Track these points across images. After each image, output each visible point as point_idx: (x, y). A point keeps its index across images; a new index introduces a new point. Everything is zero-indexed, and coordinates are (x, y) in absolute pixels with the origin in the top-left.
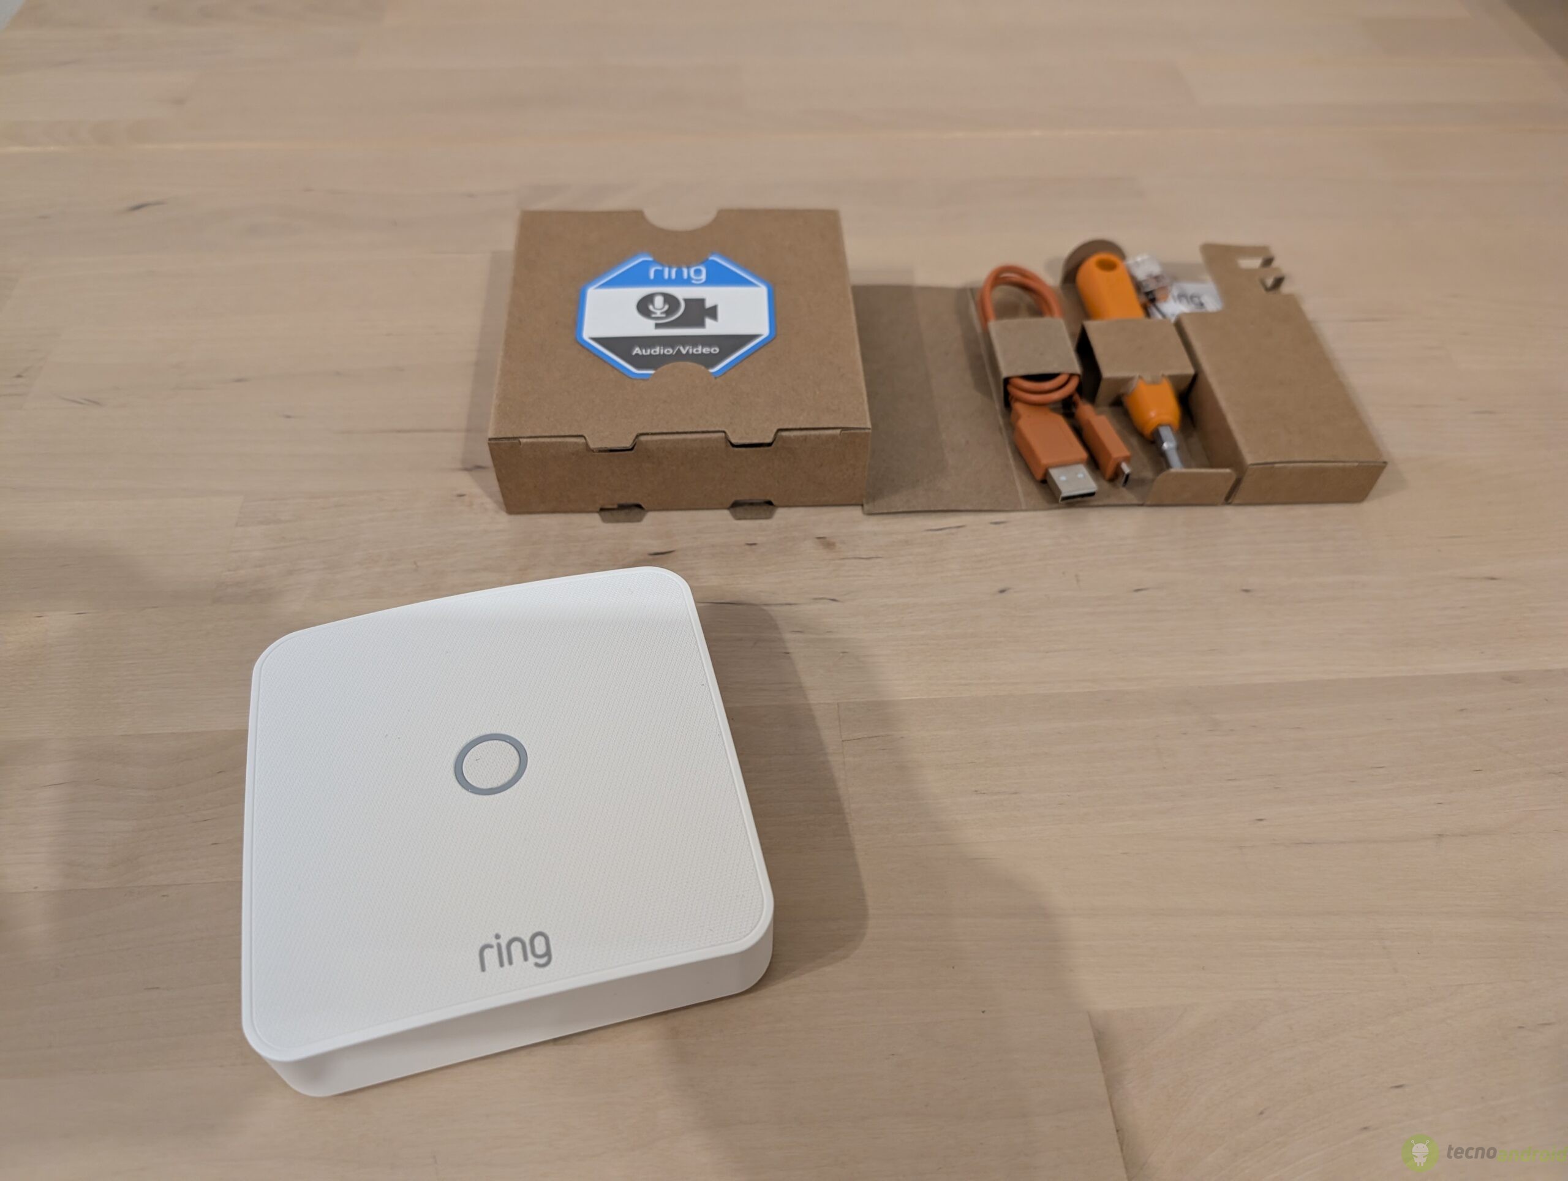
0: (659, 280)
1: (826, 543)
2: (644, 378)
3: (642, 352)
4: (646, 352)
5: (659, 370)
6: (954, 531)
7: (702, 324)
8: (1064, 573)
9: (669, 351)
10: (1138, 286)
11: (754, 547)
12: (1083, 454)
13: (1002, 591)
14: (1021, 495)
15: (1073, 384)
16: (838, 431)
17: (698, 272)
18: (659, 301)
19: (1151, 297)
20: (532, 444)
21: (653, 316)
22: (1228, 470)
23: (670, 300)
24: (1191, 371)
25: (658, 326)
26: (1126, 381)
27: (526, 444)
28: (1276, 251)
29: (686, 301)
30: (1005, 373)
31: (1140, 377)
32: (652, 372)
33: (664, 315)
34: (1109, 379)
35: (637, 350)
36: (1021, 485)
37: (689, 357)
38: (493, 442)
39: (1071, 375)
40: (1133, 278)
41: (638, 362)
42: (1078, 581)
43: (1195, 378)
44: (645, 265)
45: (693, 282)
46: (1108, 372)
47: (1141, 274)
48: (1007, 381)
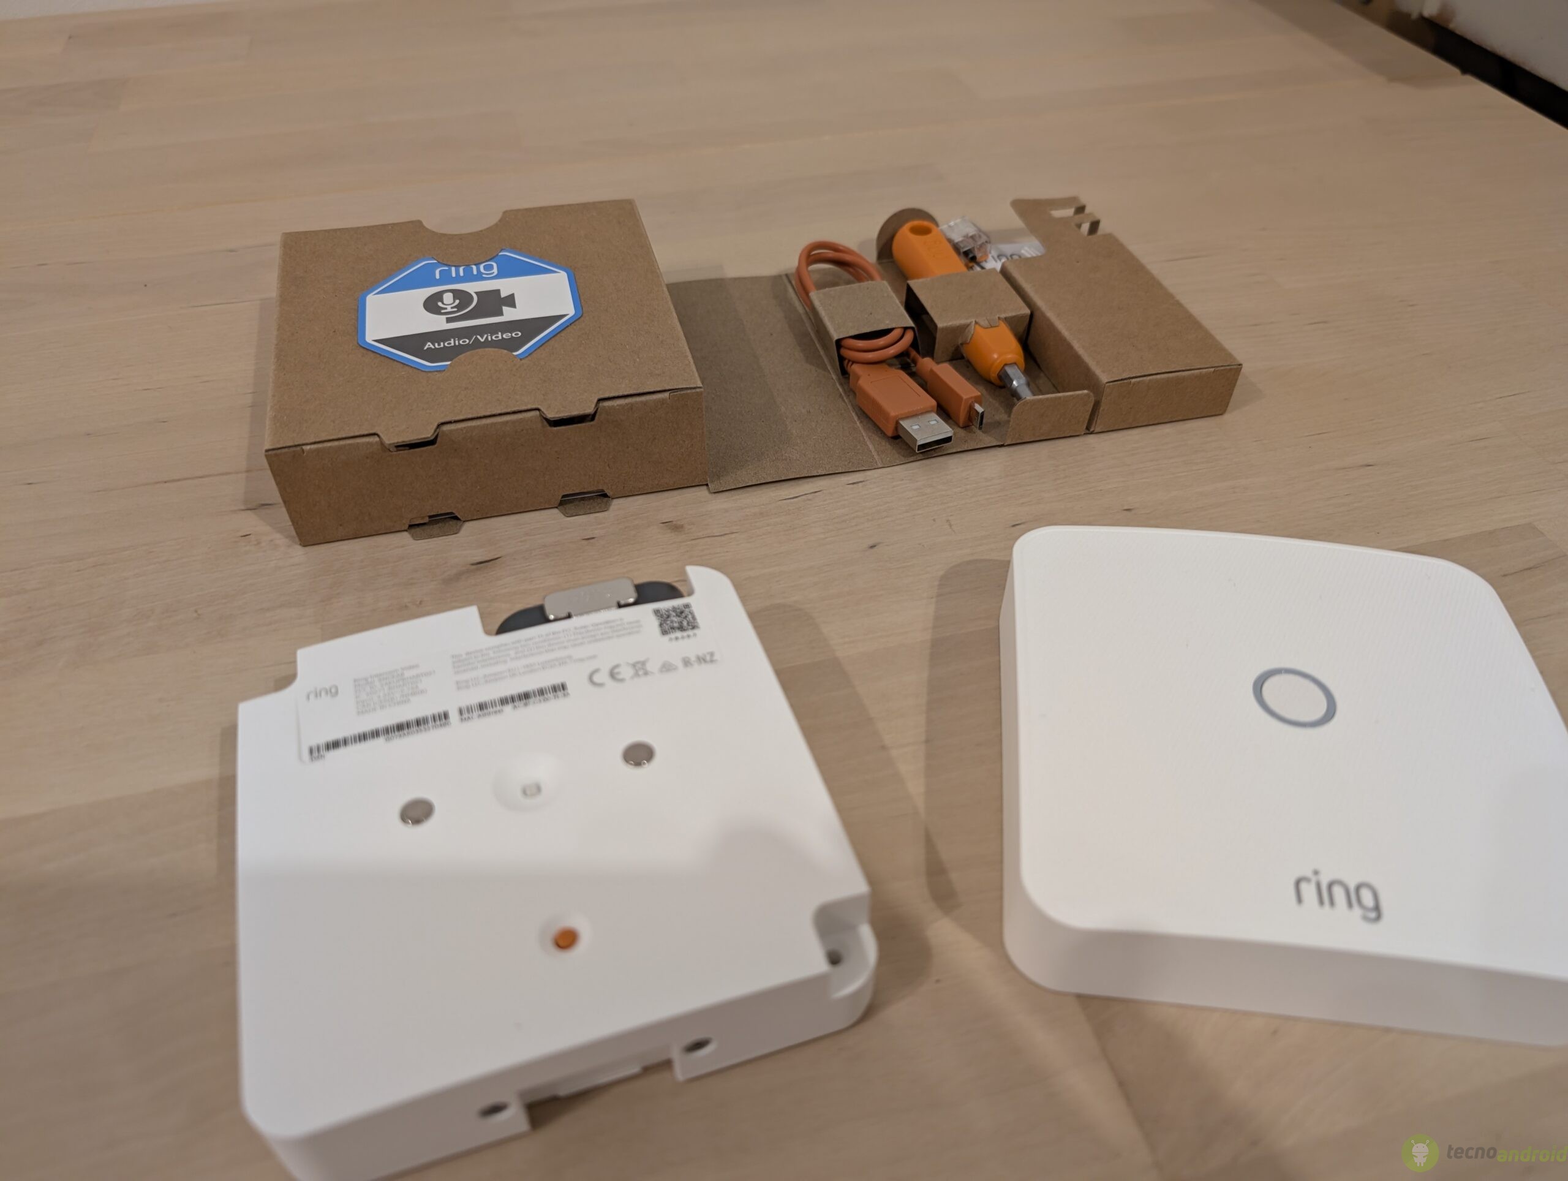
0: (446, 279)
1: (674, 527)
2: (440, 371)
3: (434, 346)
4: (439, 345)
5: (456, 359)
6: (810, 497)
7: (501, 314)
8: (934, 520)
9: (465, 341)
10: (956, 247)
11: (591, 541)
12: (934, 403)
13: (872, 547)
14: (874, 453)
15: (909, 337)
16: (666, 395)
17: (490, 267)
18: (448, 298)
19: (971, 256)
20: (318, 451)
21: (443, 311)
22: (1086, 392)
23: (460, 295)
24: (1027, 311)
25: (449, 320)
26: (963, 329)
27: (311, 451)
28: (1084, 200)
29: (476, 293)
30: (836, 337)
31: (976, 323)
32: (449, 363)
33: (455, 309)
34: (943, 329)
35: (429, 345)
36: (872, 445)
37: (487, 344)
38: (270, 453)
39: (905, 329)
40: (950, 241)
41: (431, 356)
42: (950, 525)
43: (1032, 316)
44: (430, 269)
45: (484, 276)
46: (942, 320)
47: (957, 238)
48: (839, 342)
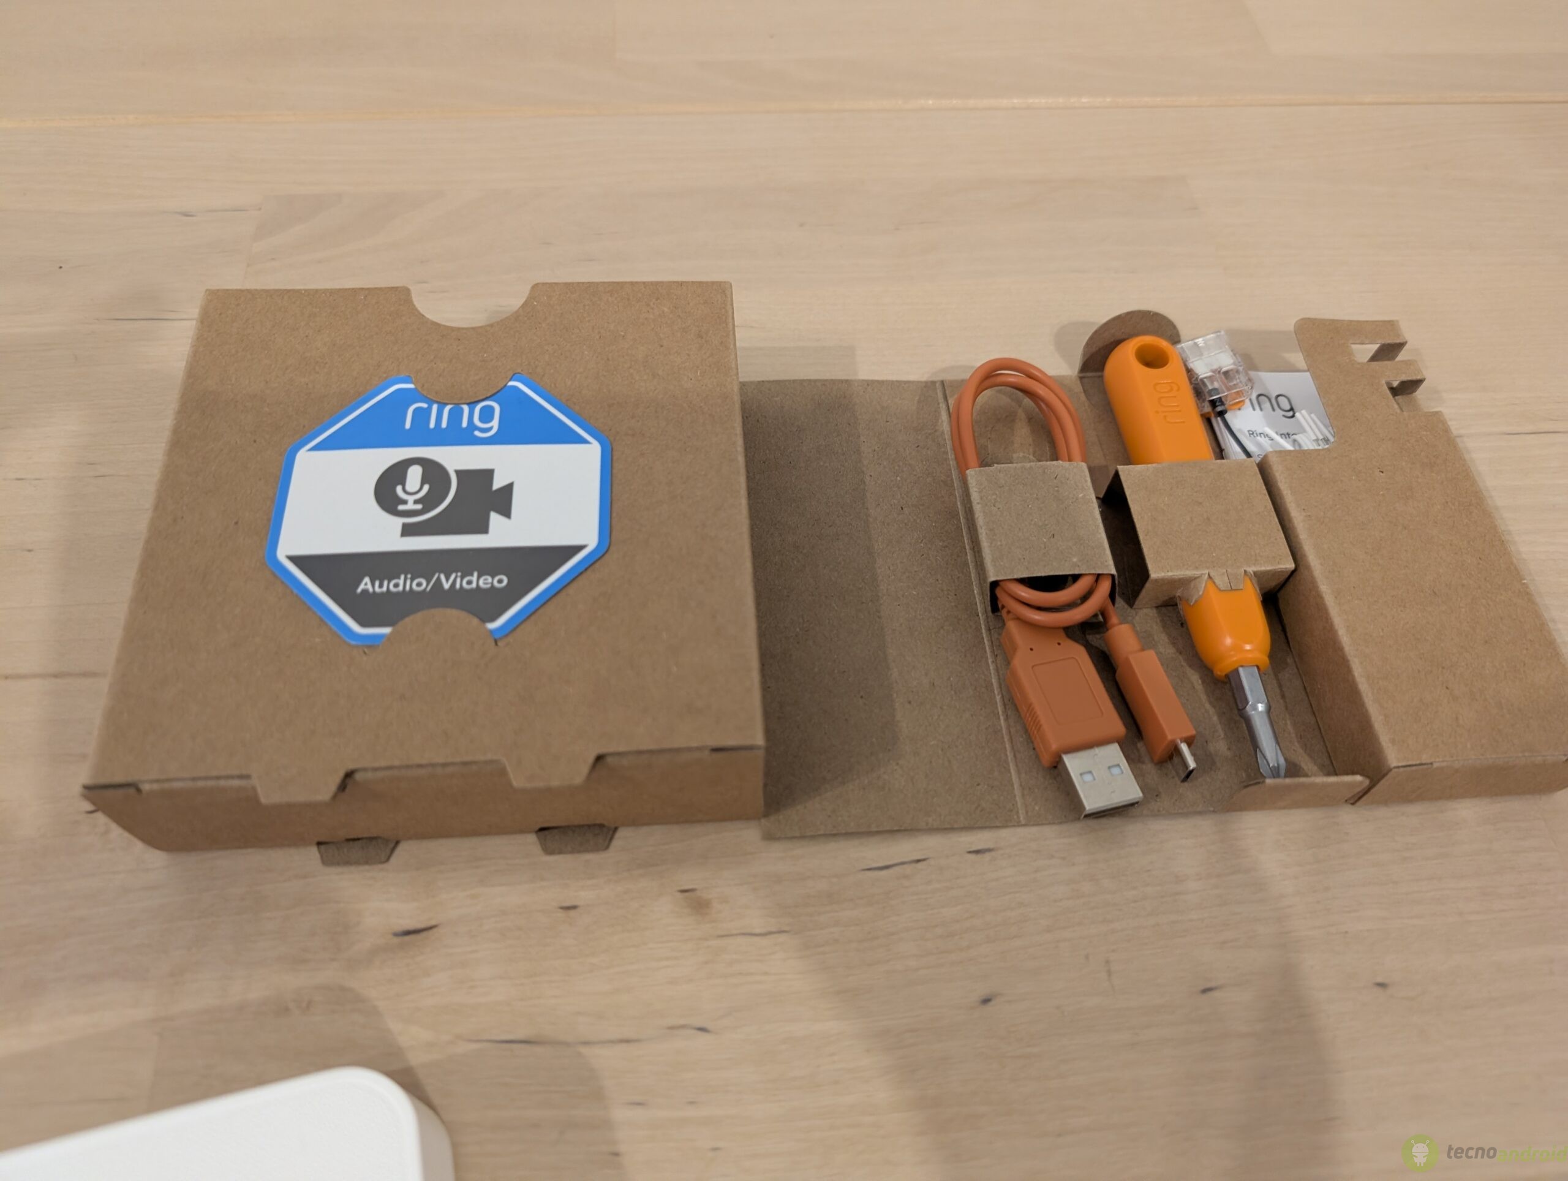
0: (419, 431)
1: (697, 900)
2: (371, 644)
3: (373, 585)
4: (381, 586)
5: (401, 624)
6: (908, 869)
7: (484, 529)
8: (1087, 957)
9: (421, 585)
10: (1198, 389)
11: (572, 913)
12: (1117, 726)
13: (986, 1001)
14: (1017, 791)
15: (1105, 587)
17: (487, 414)
18: (415, 474)
19: (1219, 409)
20: (163, 791)
21: (401, 507)
22: (1358, 778)
23: (434, 472)
24: (1290, 565)
25: (408, 531)
26: (1185, 582)
27: (152, 793)
28: (1409, 333)
29: (458, 472)
30: (992, 579)
31: (1210, 577)
32: (386, 630)
33: (419, 507)
34: (1156, 580)
35: (366, 584)
37: (454, 597)
38: (91, 791)
39: (1098, 577)
40: (1189, 371)
41: (364, 609)
42: (1109, 973)
43: (1293, 572)
44: (401, 400)
45: (477, 433)
46: (1157, 571)
47: (1202, 369)
48: (995, 585)
